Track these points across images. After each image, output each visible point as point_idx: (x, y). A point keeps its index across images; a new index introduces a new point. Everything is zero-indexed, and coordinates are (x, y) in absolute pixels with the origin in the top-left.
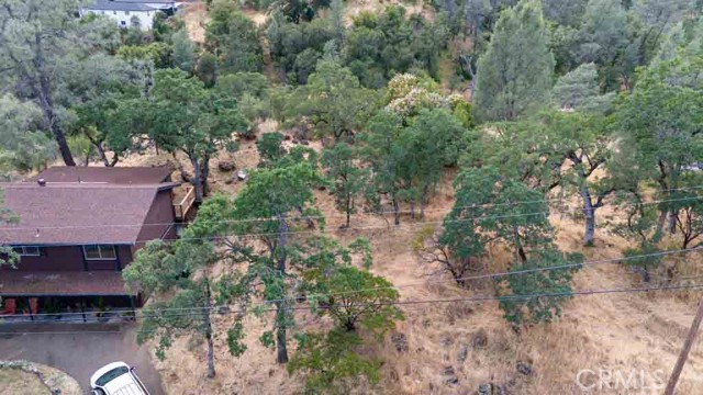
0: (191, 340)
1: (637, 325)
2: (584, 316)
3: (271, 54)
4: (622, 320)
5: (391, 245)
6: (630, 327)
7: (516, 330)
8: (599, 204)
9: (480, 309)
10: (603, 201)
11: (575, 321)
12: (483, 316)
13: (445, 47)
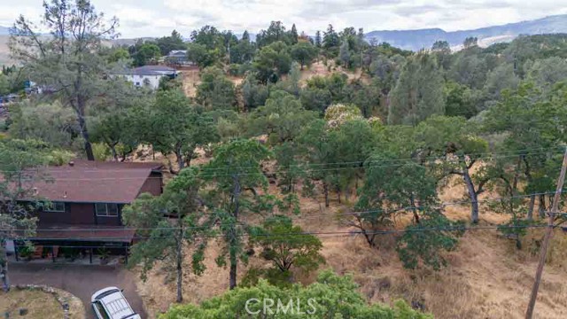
0: (167, 277)
1: (511, 279)
2: (468, 272)
3: (245, 106)
4: (498, 276)
5: (321, 220)
6: (504, 280)
7: (413, 278)
8: (480, 191)
9: (386, 263)
10: (483, 188)
11: (461, 274)
12: (389, 268)
13: (378, 104)
